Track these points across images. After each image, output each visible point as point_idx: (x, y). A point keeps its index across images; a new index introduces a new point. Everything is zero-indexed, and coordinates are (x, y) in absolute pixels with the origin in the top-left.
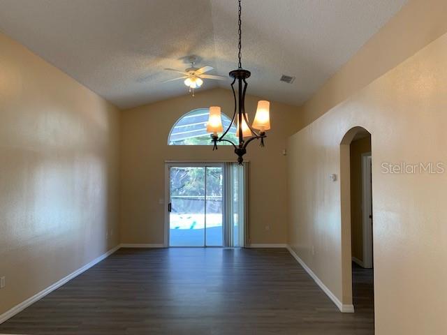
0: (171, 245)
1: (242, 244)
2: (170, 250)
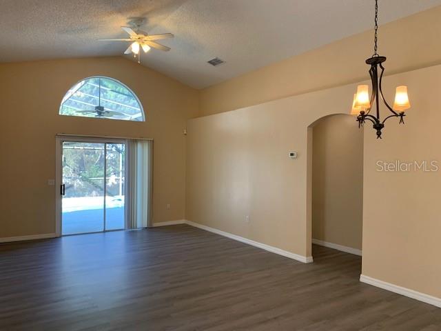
0: (63, 233)
1: (145, 225)
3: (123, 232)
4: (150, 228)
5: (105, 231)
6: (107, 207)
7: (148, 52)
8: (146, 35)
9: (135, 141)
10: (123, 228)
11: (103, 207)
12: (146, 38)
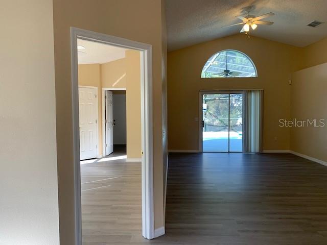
0: (203, 151)
1: (257, 151)
2: (204, 154)
3: (241, 154)
5: (229, 152)
7: (255, 29)
8: (254, 17)
9: (250, 91)
10: (242, 151)
12: (254, 20)
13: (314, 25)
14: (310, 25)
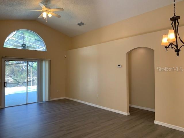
0: (5, 106)
1: (47, 100)
3: (36, 104)
4: (49, 102)
5: (27, 104)
6: (28, 91)
7: (51, 18)
8: (50, 9)
9: (42, 60)
10: (36, 101)
11: (26, 92)
12: (50, 10)
13: (81, 24)
14: (78, 24)
